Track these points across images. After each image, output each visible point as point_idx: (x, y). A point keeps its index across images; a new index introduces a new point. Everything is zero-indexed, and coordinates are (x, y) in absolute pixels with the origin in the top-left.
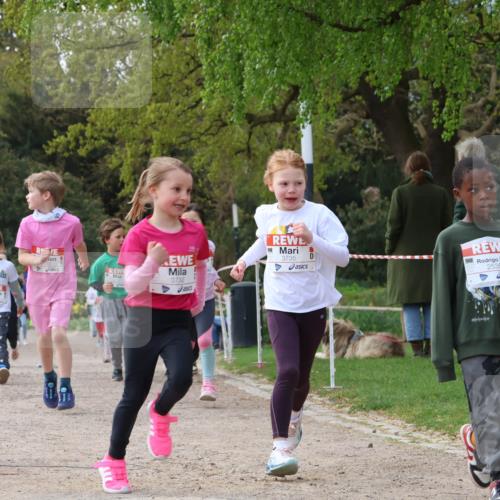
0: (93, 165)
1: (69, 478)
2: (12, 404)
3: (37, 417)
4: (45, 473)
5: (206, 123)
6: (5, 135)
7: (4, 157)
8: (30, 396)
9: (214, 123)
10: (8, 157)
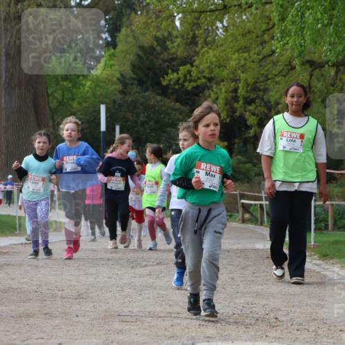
0: (196, 98)
1: (172, 326)
2: (133, 271)
3: (151, 281)
4: (155, 322)
5: (280, 67)
6: (135, 76)
7: (134, 91)
8: (146, 265)
9: (286, 68)
10: (136, 92)
